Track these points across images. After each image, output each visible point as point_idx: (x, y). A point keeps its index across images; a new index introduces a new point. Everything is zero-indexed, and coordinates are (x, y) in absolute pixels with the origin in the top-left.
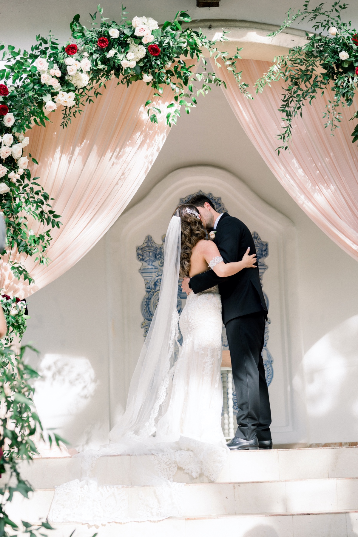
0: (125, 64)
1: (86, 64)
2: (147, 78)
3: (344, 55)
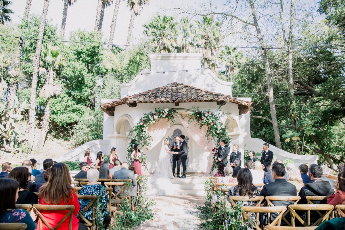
0: (163, 117)
1: (157, 116)
2: (167, 118)
3: (198, 116)
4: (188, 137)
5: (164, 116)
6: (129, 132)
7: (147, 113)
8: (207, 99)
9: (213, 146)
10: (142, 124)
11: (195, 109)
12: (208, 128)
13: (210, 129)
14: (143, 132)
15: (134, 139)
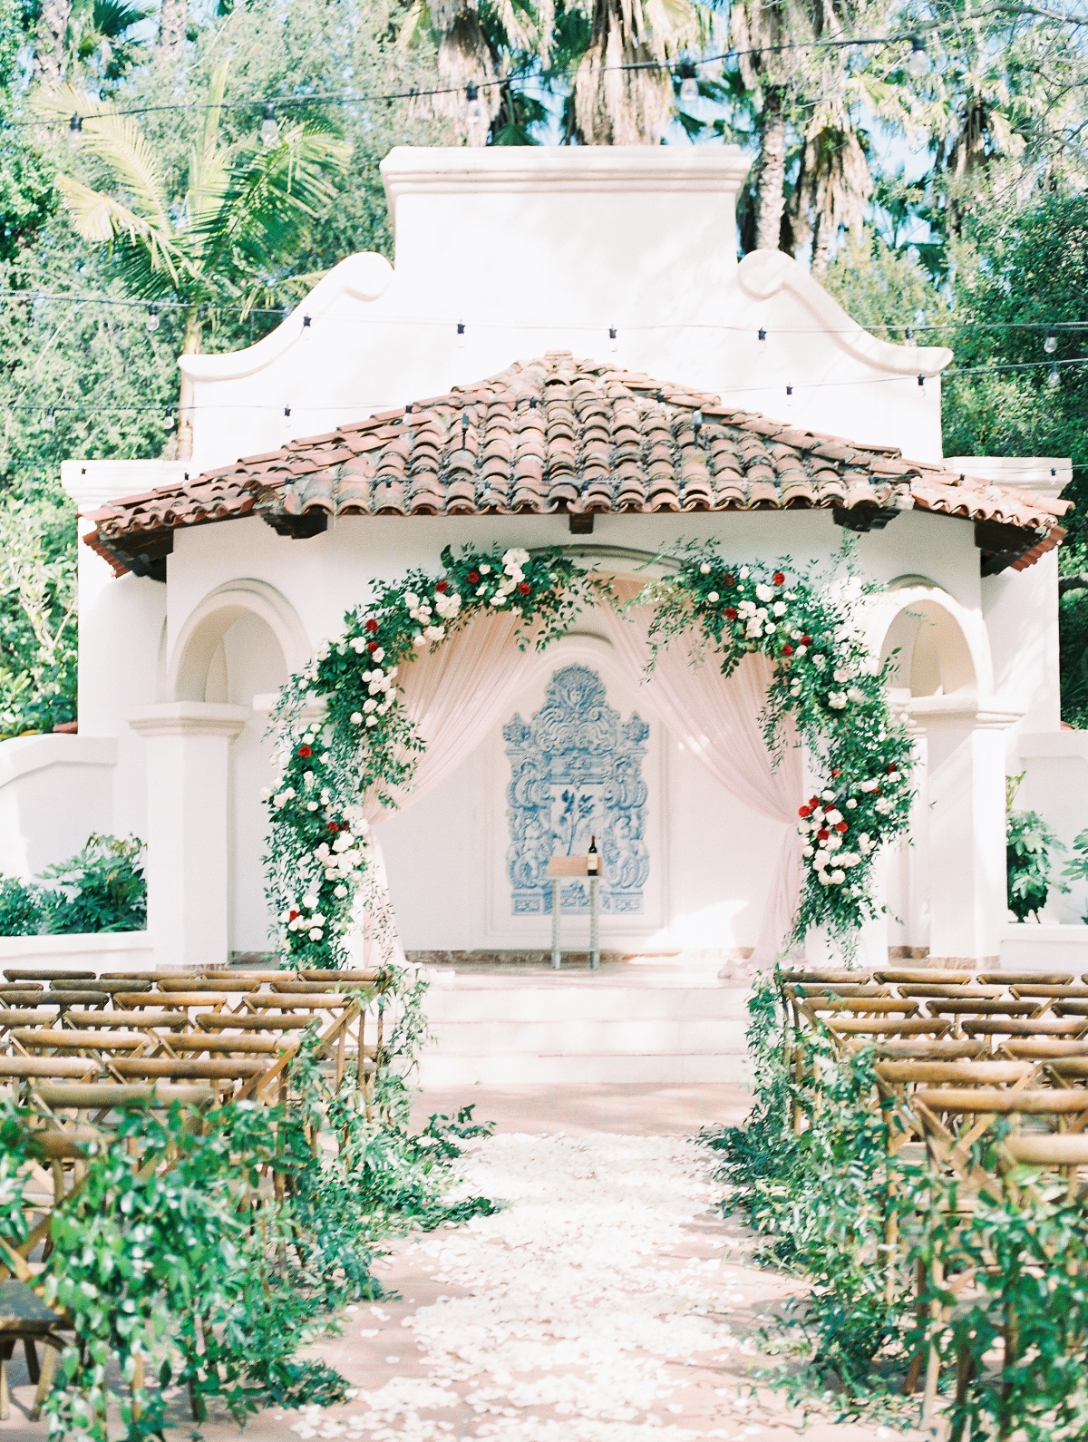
0: (494, 600)
1: (456, 599)
2: (517, 610)
3: (713, 595)
4: (645, 719)
5: (499, 599)
6: (278, 696)
7: (394, 577)
8: (773, 494)
9: (806, 784)
10: (360, 645)
11: (692, 553)
12: (777, 674)
13: (784, 677)
14: (368, 697)
15: (309, 739)
